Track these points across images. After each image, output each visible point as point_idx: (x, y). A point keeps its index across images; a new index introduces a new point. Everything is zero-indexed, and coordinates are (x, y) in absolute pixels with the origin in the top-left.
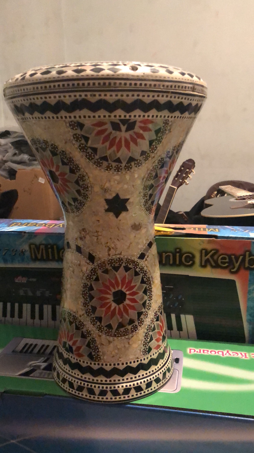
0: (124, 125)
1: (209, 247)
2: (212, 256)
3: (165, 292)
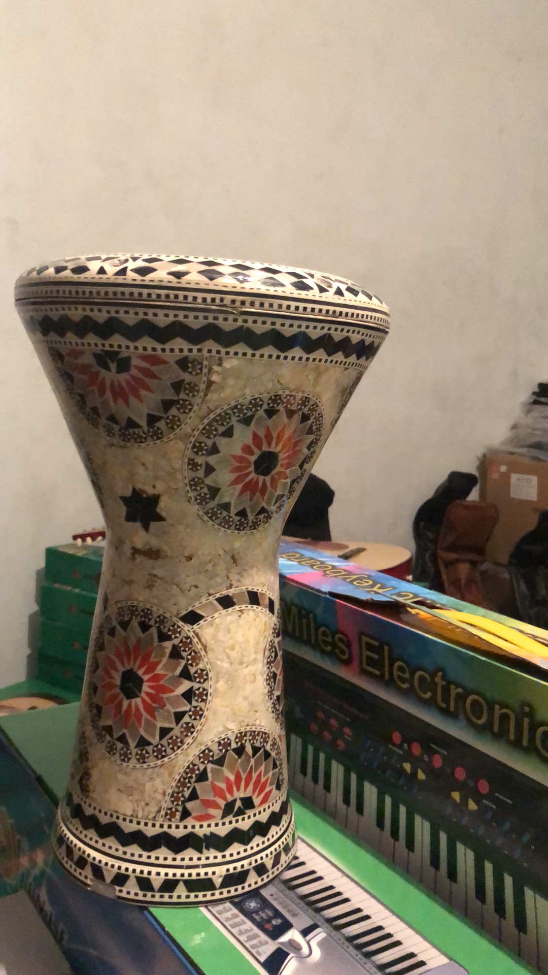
0: (112, 362)
3: (494, 807)
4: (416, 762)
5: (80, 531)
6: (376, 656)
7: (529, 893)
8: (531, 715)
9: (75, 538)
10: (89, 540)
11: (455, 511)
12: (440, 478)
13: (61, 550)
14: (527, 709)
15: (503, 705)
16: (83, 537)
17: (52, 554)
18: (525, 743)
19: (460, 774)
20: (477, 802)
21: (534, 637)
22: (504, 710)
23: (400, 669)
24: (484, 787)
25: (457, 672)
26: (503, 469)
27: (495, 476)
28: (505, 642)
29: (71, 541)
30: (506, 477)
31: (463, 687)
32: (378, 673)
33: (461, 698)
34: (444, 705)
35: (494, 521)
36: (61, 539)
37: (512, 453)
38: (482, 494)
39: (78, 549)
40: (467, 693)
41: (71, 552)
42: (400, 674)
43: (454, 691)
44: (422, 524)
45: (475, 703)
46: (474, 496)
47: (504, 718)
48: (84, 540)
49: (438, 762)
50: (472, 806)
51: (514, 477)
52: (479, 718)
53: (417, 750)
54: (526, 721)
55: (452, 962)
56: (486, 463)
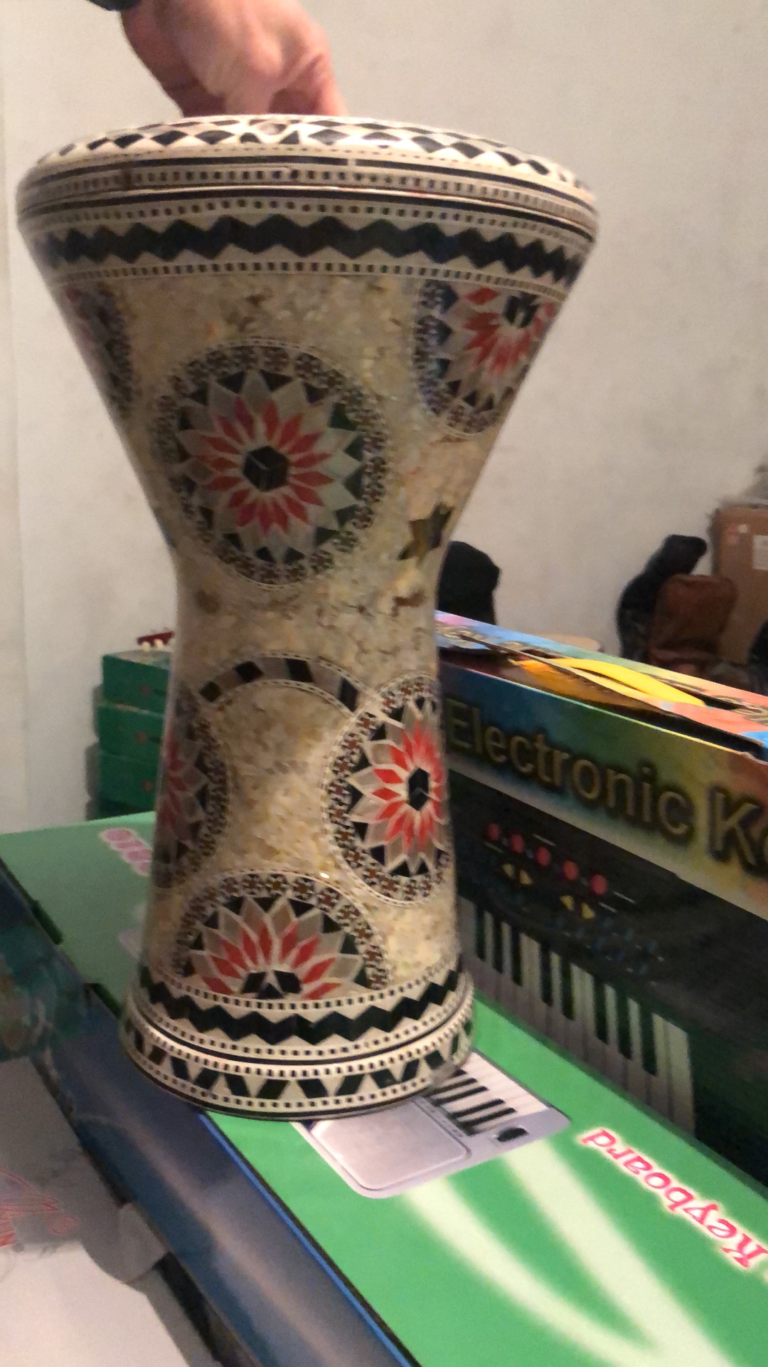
1: (738, 785)
2: (746, 823)
3: (613, 910)
4: (521, 862)
5: (148, 633)
6: (463, 724)
7: (658, 1021)
8: (652, 778)
9: (141, 640)
10: (159, 643)
11: (674, 590)
12: (653, 545)
13: (124, 658)
14: (646, 770)
15: (619, 769)
16: (151, 639)
17: (111, 665)
18: (647, 818)
19: (571, 870)
20: (593, 906)
21: (671, 683)
22: (622, 776)
23: (495, 737)
24: (600, 885)
25: (560, 732)
26: (743, 529)
27: (732, 540)
28: (627, 688)
29: (136, 647)
30: (746, 543)
31: (568, 750)
32: (466, 745)
33: (568, 765)
34: (547, 779)
35: (729, 602)
36: (123, 644)
37: (756, 507)
38: (716, 567)
39: (146, 655)
40: (575, 757)
41: (136, 660)
42: (495, 744)
43: (560, 757)
44: (629, 612)
45: (586, 772)
46: (703, 567)
47: (621, 785)
48: (152, 644)
49: (544, 857)
50: (588, 913)
51: (759, 540)
52: (589, 791)
53: (518, 844)
54: (647, 786)
55: (553, 1109)
56: (720, 522)
